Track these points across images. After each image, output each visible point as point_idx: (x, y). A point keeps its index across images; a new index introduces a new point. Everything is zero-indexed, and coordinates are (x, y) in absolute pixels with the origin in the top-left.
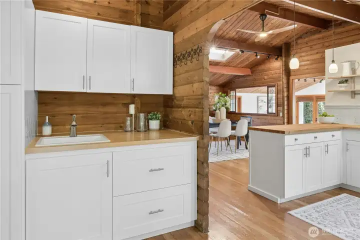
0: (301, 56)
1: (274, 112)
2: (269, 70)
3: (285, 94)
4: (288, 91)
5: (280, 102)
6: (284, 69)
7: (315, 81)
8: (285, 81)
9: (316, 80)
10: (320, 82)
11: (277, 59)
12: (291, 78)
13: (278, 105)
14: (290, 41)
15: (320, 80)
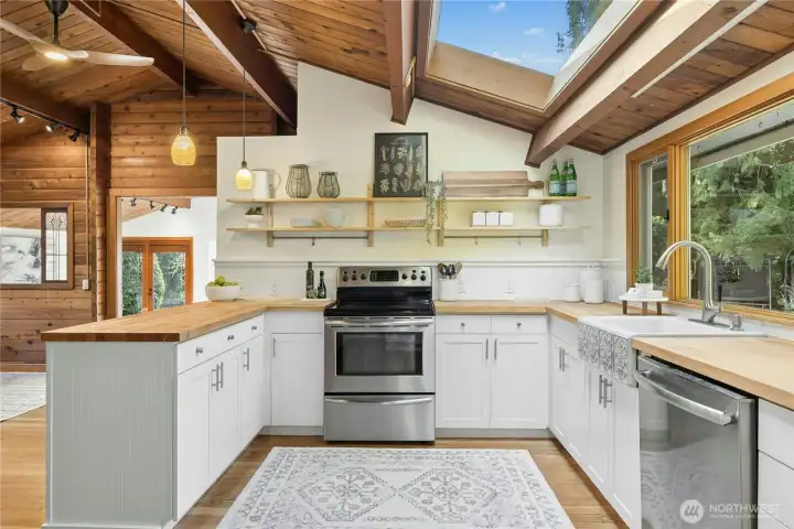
0: (138, 143)
1: (63, 277)
2: (49, 163)
3: (98, 233)
4: (105, 224)
5: (83, 250)
6: (94, 167)
7: (152, 207)
8: (96, 197)
9: (154, 204)
10: (162, 210)
11: (73, 138)
12: (113, 192)
13: (74, 260)
14: (111, 100)
15: (162, 206)
